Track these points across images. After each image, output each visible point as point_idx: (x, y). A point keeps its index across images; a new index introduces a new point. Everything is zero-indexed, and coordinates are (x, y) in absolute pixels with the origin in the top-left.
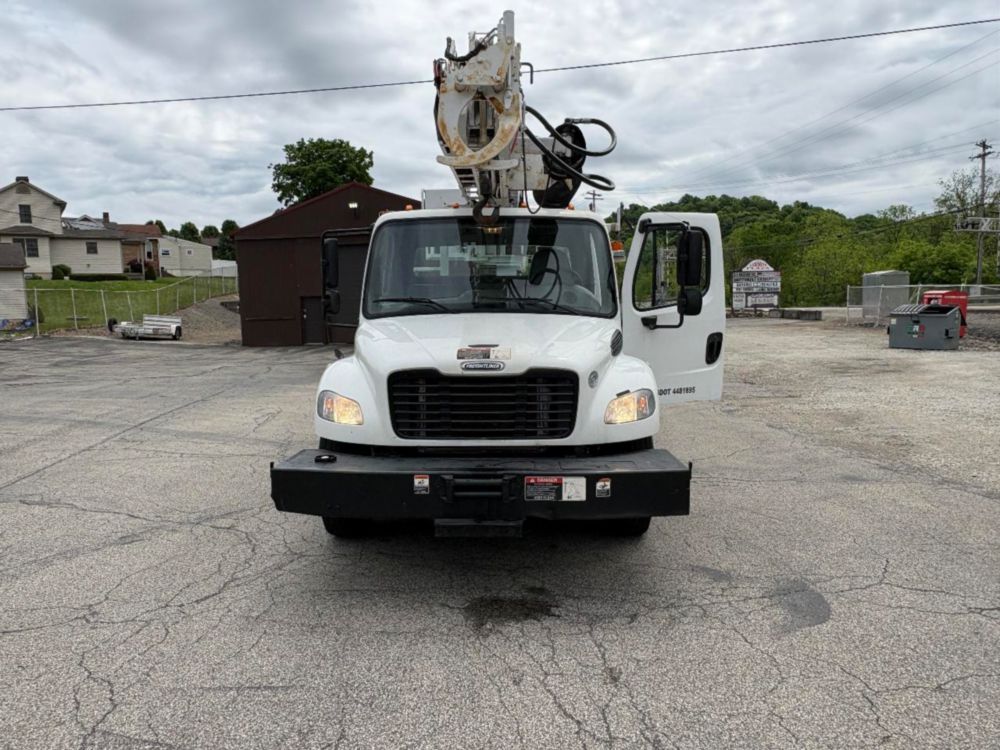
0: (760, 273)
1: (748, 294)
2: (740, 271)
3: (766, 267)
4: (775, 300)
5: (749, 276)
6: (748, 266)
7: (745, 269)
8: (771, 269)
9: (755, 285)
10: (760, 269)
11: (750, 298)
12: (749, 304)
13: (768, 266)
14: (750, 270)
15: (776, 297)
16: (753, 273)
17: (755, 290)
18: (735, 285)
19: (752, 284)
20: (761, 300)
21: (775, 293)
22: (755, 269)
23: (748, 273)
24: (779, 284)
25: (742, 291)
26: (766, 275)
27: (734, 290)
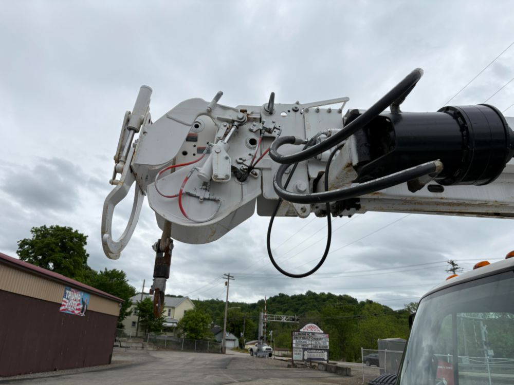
0: (313, 334)
1: (304, 350)
2: (298, 331)
3: (317, 330)
4: (325, 355)
5: (305, 336)
6: (304, 328)
7: (302, 330)
8: (322, 332)
9: (309, 343)
10: (313, 331)
11: (306, 353)
12: (306, 358)
13: (319, 329)
14: (306, 331)
15: (326, 353)
16: (308, 333)
17: (310, 346)
18: (294, 341)
19: (308, 342)
20: (315, 355)
21: (324, 350)
22: (309, 330)
23: (304, 333)
24: (328, 343)
25: (300, 346)
26: (318, 336)
27: (294, 345)
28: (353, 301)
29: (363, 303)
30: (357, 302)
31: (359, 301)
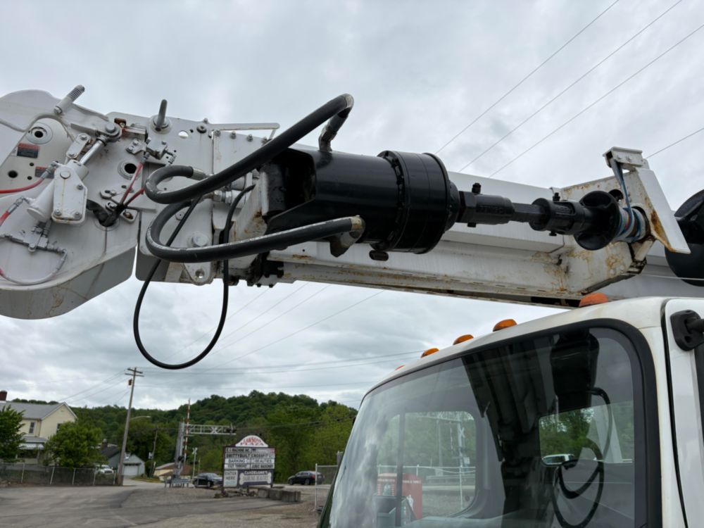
0: (254, 449)
1: (240, 471)
2: (233, 446)
3: (260, 443)
4: (268, 477)
5: (243, 452)
6: (242, 441)
7: (238, 445)
8: (266, 446)
9: (248, 462)
10: (254, 446)
11: (242, 475)
12: (241, 482)
13: (262, 442)
14: (244, 445)
15: (270, 475)
16: (247, 449)
17: (248, 467)
18: (227, 461)
19: (246, 461)
20: (255, 478)
21: (268, 470)
22: (249, 445)
23: (241, 449)
24: (273, 461)
25: (235, 467)
26: (260, 451)
27: (226, 466)
28: (312, 403)
29: (324, 405)
30: (317, 404)
31: (320, 403)
